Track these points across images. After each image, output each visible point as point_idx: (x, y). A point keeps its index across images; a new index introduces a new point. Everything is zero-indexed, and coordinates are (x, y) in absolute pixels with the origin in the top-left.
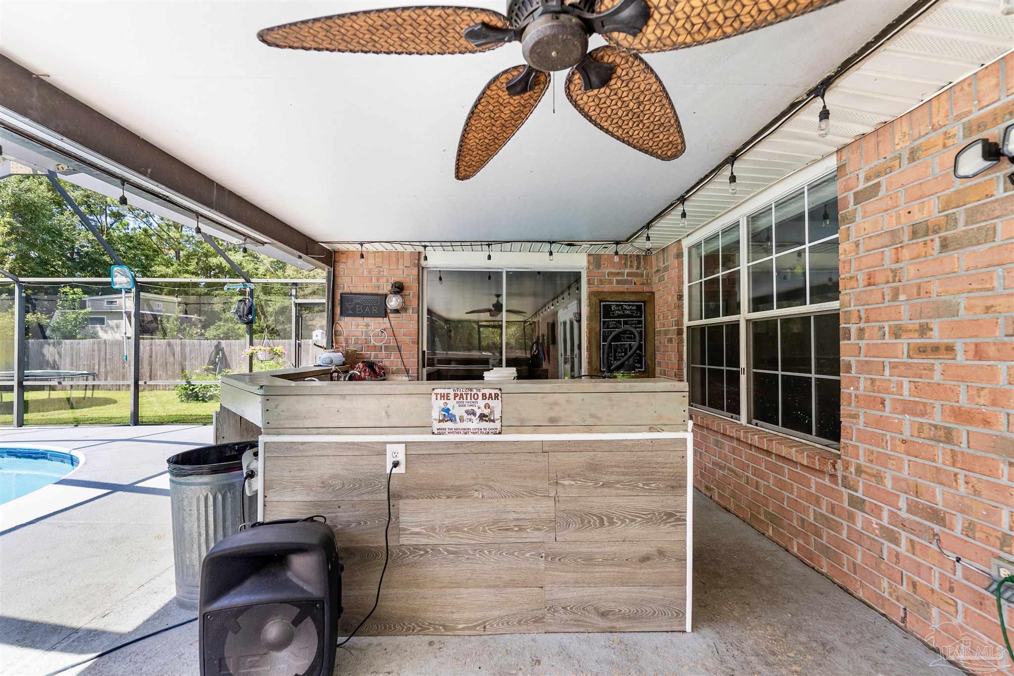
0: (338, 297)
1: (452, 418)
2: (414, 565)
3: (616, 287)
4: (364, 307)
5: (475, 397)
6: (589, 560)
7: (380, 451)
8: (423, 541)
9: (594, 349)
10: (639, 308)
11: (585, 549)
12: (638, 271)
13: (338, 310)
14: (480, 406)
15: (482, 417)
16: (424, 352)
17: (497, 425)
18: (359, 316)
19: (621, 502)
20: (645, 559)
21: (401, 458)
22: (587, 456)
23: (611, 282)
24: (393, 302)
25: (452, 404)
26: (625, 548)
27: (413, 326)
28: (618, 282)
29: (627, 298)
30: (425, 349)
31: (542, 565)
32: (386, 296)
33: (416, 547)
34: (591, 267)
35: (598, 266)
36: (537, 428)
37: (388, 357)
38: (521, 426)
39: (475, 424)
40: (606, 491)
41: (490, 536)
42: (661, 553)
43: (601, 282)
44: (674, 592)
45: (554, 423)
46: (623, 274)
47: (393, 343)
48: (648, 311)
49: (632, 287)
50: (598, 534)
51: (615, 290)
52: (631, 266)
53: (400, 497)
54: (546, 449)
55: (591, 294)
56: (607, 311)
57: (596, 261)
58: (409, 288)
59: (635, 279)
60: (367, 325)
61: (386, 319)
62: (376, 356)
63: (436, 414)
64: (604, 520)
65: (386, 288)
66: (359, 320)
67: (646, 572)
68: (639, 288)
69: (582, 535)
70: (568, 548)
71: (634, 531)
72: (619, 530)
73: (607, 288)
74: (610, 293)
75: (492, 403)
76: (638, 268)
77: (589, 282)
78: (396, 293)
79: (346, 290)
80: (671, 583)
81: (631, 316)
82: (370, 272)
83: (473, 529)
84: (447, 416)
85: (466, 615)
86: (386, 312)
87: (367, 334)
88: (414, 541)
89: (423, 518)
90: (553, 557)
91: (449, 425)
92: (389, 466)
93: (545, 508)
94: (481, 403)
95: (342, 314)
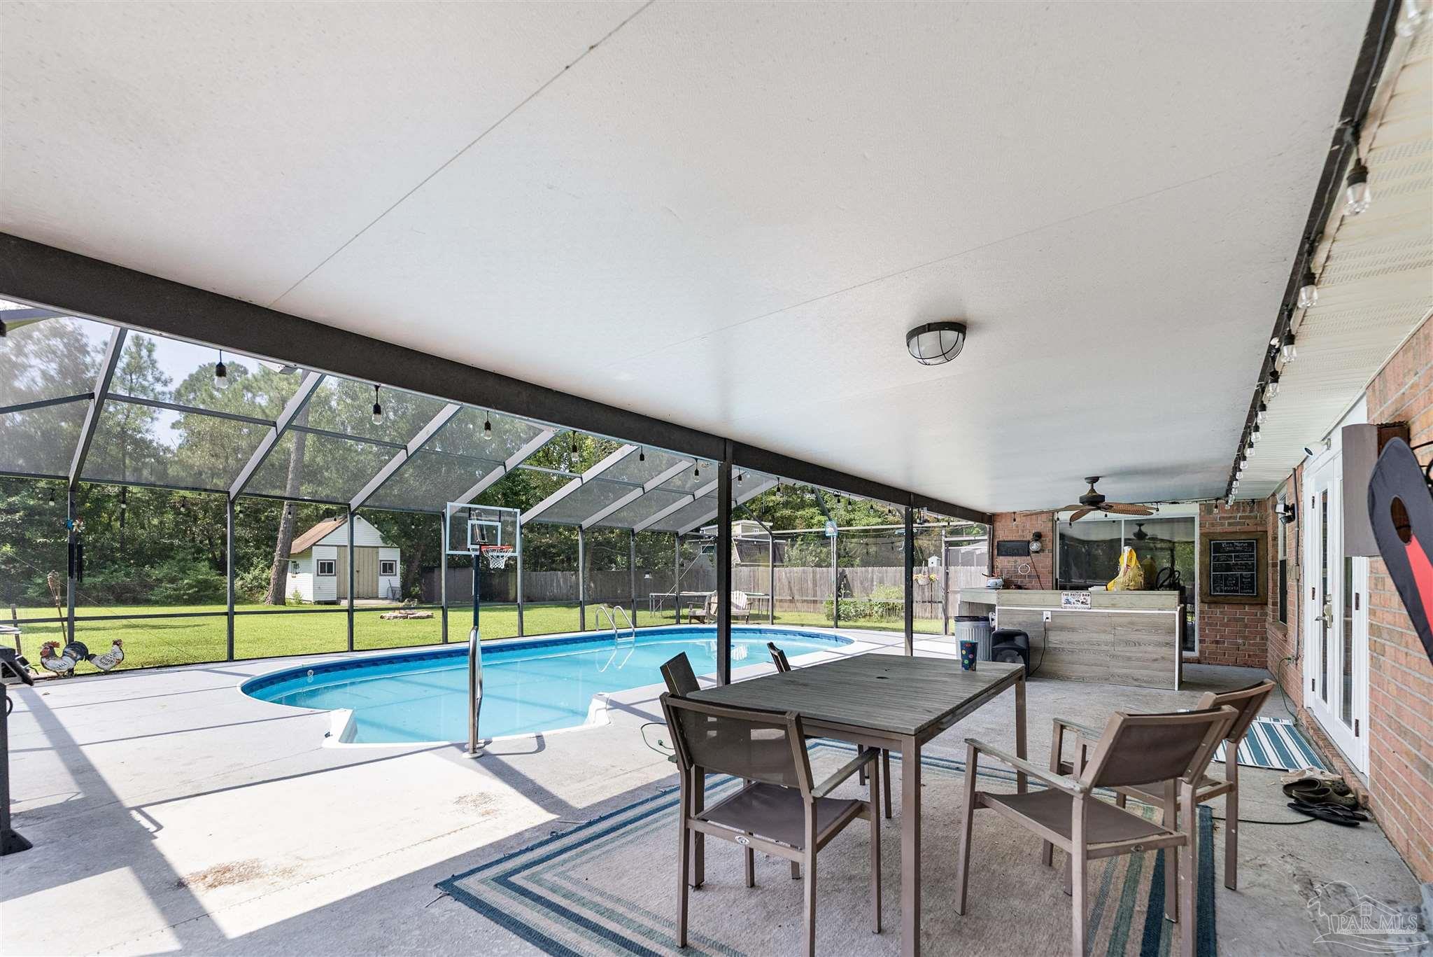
0: (996, 544)
1: (1070, 603)
2: (1055, 654)
3: (1227, 528)
4: (1014, 550)
5: (1080, 595)
6: (1129, 659)
7: (1041, 613)
8: (1059, 646)
9: (1205, 577)
10: (1251, 545)
11: (1128, 654)
12: (1252, 514)
13: (996, 552)
14: (1082, 598)
15: (1082, 602)
16: (1057, 580)
17: (1089, 606)
18: (1010, 555)
19: (1144, 637)
20: (1156, 660)
21: (1049, 616)
22: (1129, 619)
23: (1222, 525)
24: (1034, 546)
25: (1069, 598)
26: (1147, 655)
27: (1048, 562)
28: (1230, 524)
29: (1238, 537)
30: (1058, 577)
31: (1108, 659)
32: (1029, 542)
33: (1055, 648)
34: (1203, 513)
35: (1210, 512)
36: (1107, 607)
37: (1031, 582)
38: (1100, 606)
39: (1080, 605)
40: (1137, 633)
41: (1086, 647)
42: (1163, 658)
43: (1213, 525)
44: (1169, 674)
45: (1114, 606)
46: (1235, 518)
47: (1034, 573)
48: (1261, 546)
49: (1246, 528)
50: (1134, 649)
51: (1227, 530)
52: (1244, 511)
53: (1049, 630)
54: (1110, 615)
55: (1202, 535)
56: (1218, 548)
57: (1207, 509)
58: (1045, 536)
59: (1247, 521)
60: (1015, 562)
61: (1029, 558)
62: (1022, 582)
63: (1063, 601)
64: (1137, 644)
65: (1029, 537)
66: (1010, 558)
67: (1156, 665)
68: (1252, 528)
69: (1126, 649)
70: (1119, 653)
71: (1150, 649)
72: (1142, 648)
73: (1219, 529)
74: (1220, 533)
75: (1087, 597)
76: (1251, 512)
77: (1201, 526)
78: (1036, 540)
79: (1001, 539)
80: (1168, 671)
81: (1243, 551)
82: (1017, 527)
83: (1078, 643)
84: (1068, 602)
85: (1075, 674)
86: (1029, 552)
87: (1015, 567)
88: (1054, 646)
89: (1058, 638)
90: (1113, 656)
91: (1068, 605)
92: (1045, 618)
93: (1110, 638)
94: (1082, 597)
95: (998, 555)
